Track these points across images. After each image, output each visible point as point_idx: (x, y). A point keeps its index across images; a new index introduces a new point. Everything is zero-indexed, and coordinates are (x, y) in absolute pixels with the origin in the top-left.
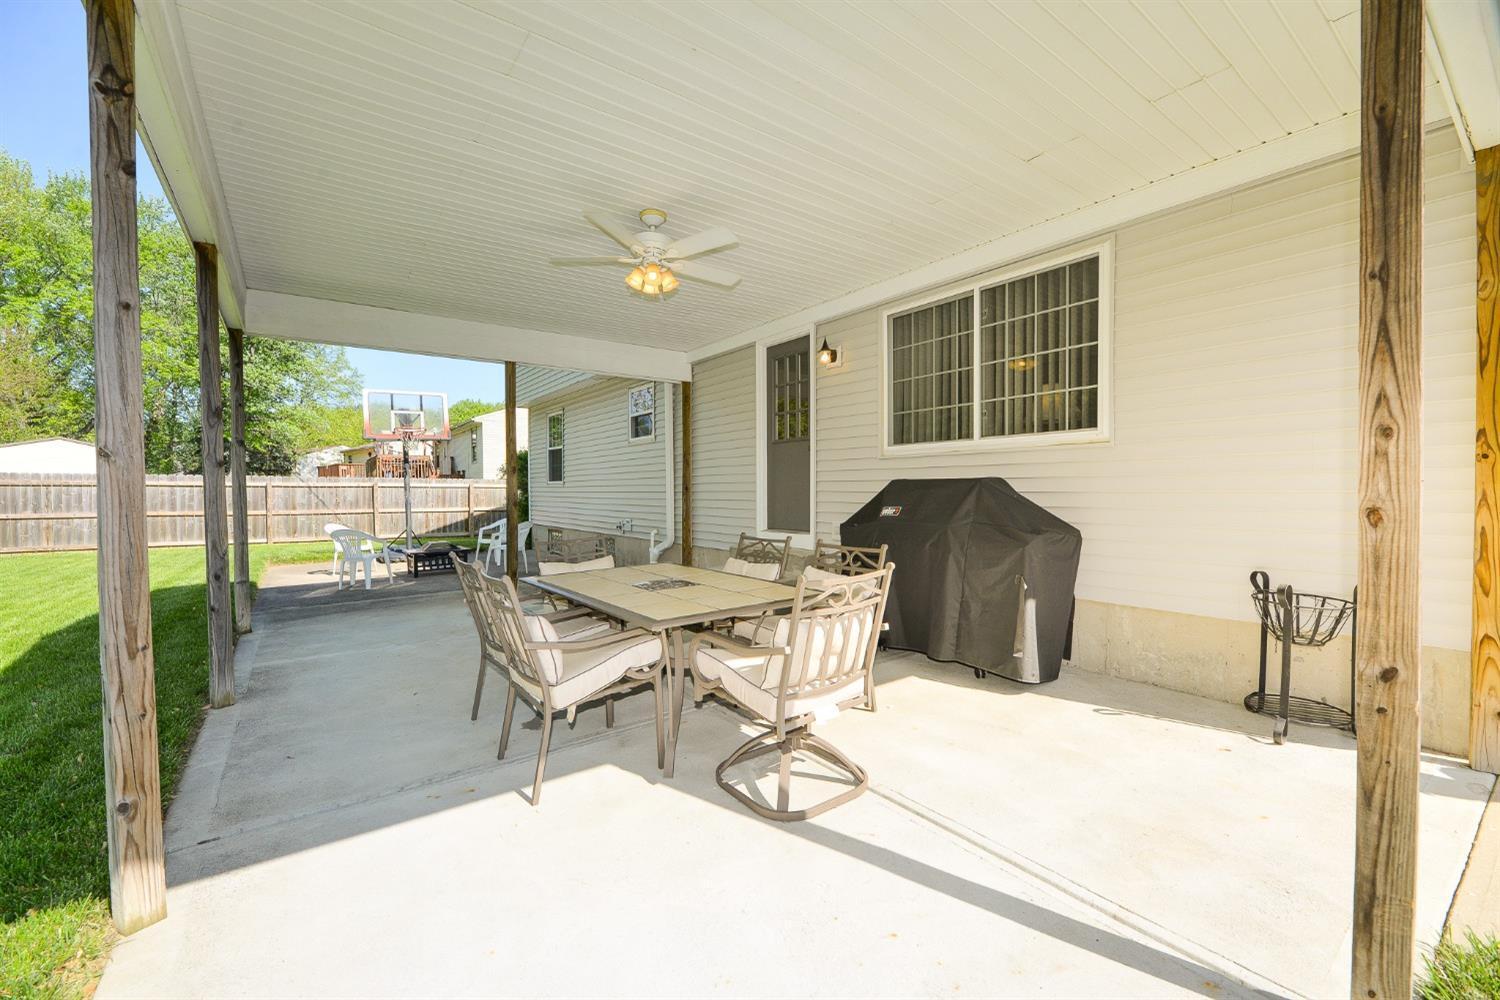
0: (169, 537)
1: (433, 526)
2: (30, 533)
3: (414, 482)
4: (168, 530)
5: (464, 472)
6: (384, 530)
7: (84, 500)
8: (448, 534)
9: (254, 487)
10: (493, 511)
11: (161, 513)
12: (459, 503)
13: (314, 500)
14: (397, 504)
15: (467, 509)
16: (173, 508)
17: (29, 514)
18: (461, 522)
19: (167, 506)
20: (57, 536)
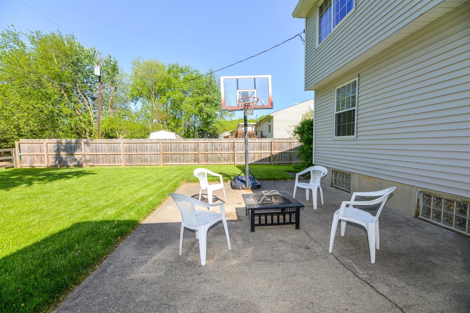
0: (170, 162)
1: (257, 159)
2: (135, 159)
3: (249, 140)
4: (170, 159)
5: (266, 136)
6: (238, 161)
7: (148, 148)
8: (262, 163)
9: (195, 143)
10: (281, 153)
11: (168, 153)
12: (267, 150)
13: (214, 148)
14: (243, 150)
15: (270, 152)
16: (171, 151)
17: (135, 153)
18: (268, 157)
19: (170, 150)
20: (142, 160)
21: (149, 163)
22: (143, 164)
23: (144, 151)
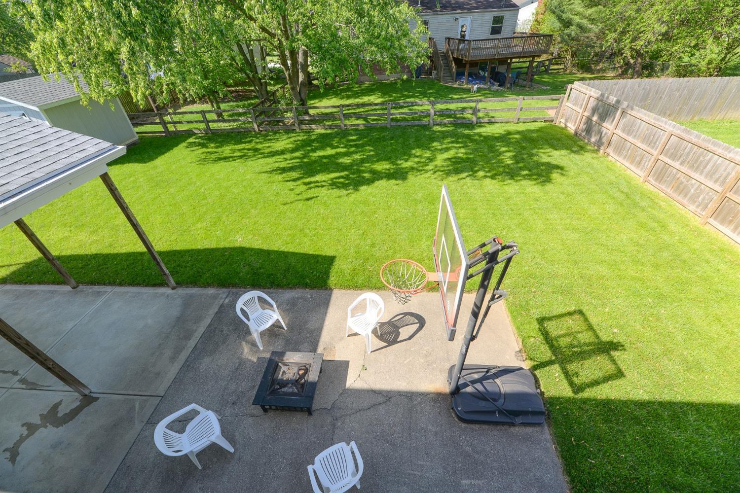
20: (678, 187)
21: (685, 201)
22: (675, 195)
23: (697, 168)
